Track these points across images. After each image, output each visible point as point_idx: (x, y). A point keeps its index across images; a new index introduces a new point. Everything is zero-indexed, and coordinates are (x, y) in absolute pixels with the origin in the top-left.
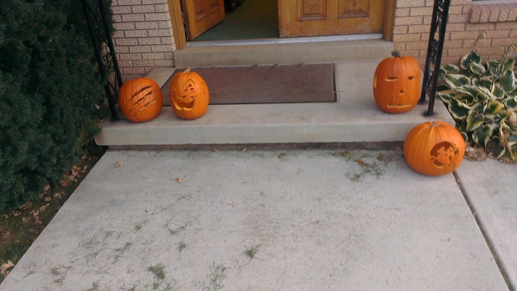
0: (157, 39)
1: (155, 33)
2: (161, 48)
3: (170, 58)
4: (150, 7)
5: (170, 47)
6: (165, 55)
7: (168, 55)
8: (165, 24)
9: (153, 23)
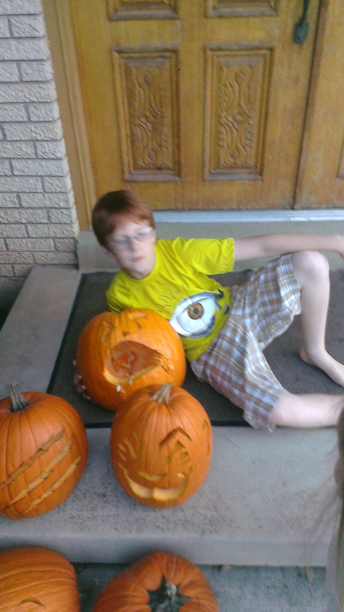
0: (40, 212)
1: (37, 201)
2: (49, 230)
3: (67, 250)
4: (23, 146)
5: (69, 228)
6: (58, 245)
7: (63, 245)
8: (58, 183)
9: (31, 181)
